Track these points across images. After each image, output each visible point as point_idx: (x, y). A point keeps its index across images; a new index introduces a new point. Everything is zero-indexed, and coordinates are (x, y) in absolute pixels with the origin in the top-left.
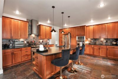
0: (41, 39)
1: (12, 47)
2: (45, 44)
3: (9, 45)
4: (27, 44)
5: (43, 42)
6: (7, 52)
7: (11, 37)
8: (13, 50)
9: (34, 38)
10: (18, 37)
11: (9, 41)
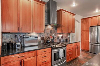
0: (60, 34)
1: (20, 47)
2: (65, 40)
3: (15, 44)
4: (42, 42)
5: (62, 37)
6: (11, 60)
7: (19, 30)
8: (23, 55)
9: (51, 31)
10: (30, 30)
11: (16, 36)
